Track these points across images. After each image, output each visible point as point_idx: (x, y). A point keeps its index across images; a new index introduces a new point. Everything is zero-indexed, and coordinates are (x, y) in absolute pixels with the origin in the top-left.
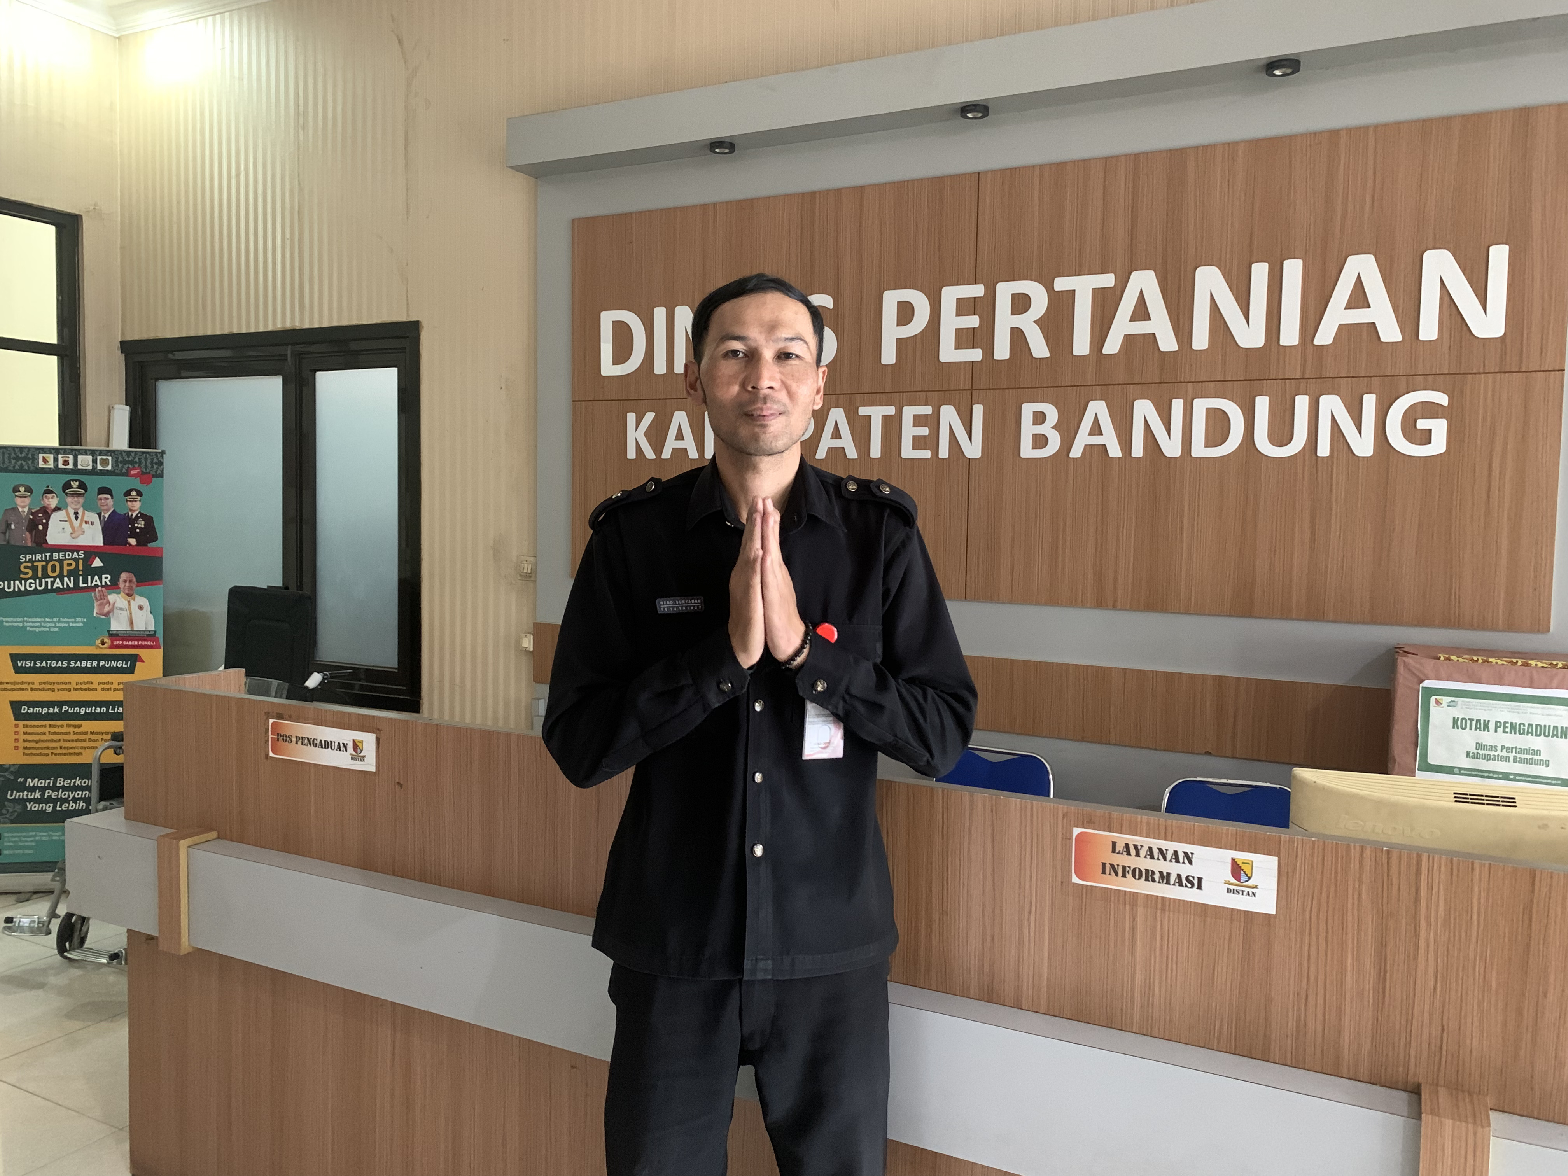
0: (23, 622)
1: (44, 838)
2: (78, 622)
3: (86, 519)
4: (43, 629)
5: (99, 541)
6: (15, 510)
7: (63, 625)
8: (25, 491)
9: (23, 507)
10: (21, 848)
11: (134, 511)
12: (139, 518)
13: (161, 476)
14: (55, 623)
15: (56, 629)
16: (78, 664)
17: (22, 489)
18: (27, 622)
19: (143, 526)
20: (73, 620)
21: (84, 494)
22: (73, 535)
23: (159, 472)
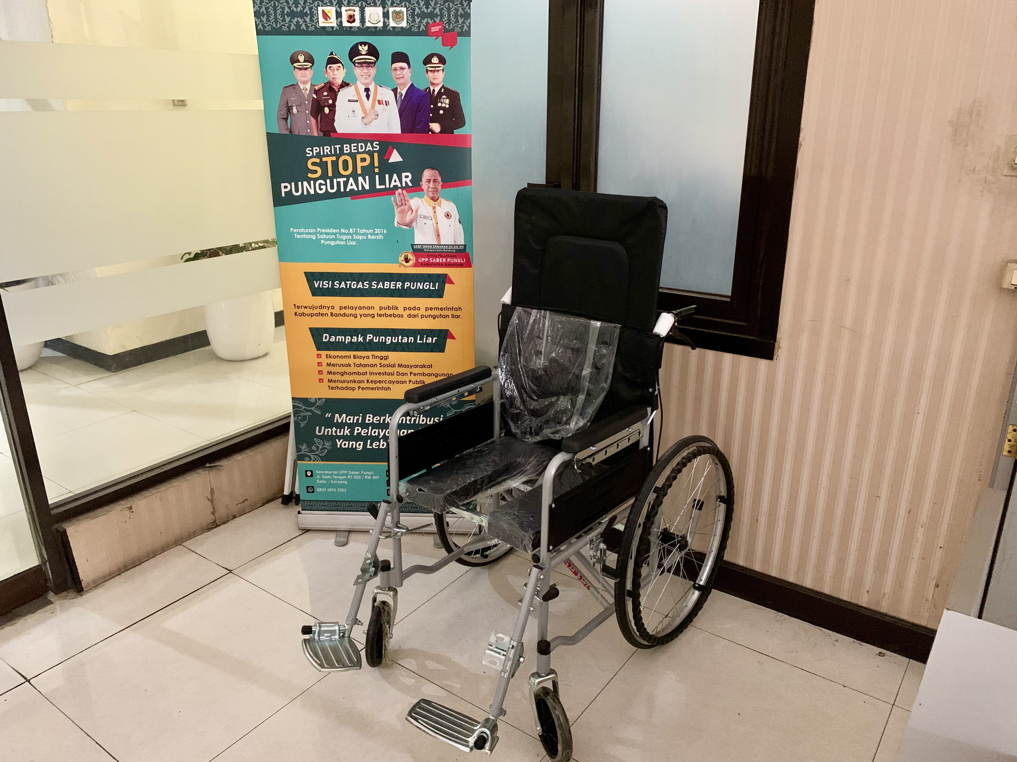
0: (316, 234)
1: (355, 477)
2: (377, 234)
3: (378, 98)
4: (338, 242)
5: (395, 128)
6: (294, 86)
7: (360, 237)
8: (305, 61)
9: (305, 83)
10: (333, 486)
11: (437, 85)
12: (443, 94)
13: (468, 34)
14: (352, 234)
15: (354, 243)
16: (381, 286)
17: (301, 58)
18: (322, 233)
19: (447, 106)
20: (371, 231)
21: (375, 63)
22: (365, 121)
23: (465, 28)
